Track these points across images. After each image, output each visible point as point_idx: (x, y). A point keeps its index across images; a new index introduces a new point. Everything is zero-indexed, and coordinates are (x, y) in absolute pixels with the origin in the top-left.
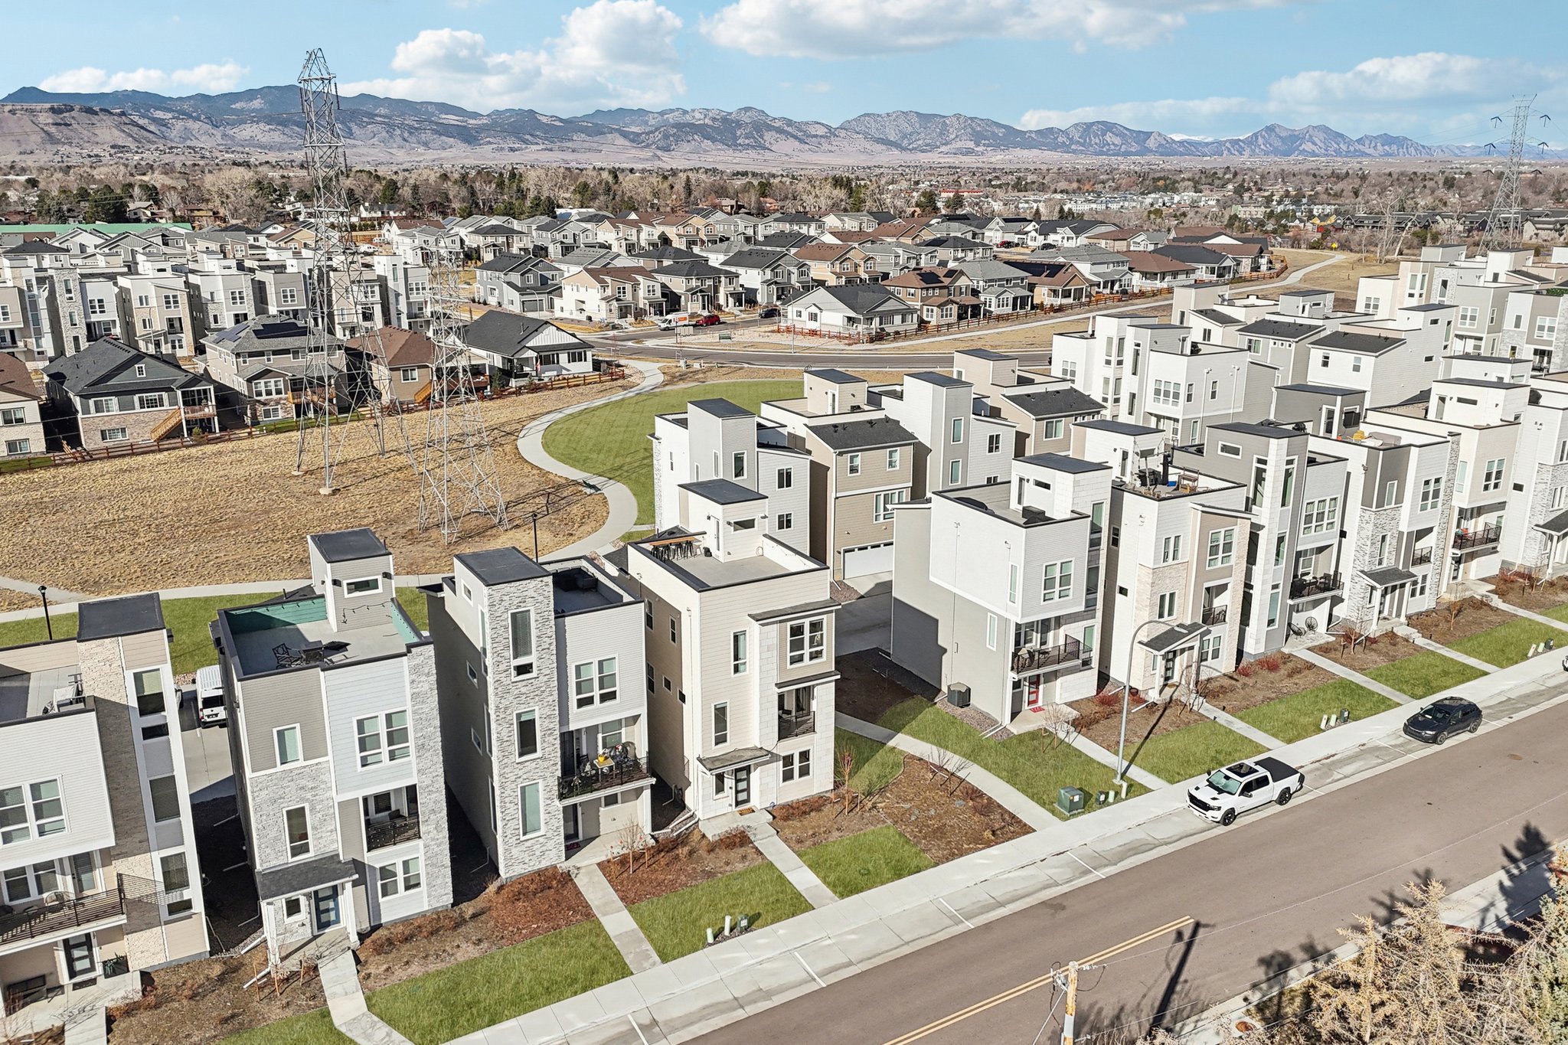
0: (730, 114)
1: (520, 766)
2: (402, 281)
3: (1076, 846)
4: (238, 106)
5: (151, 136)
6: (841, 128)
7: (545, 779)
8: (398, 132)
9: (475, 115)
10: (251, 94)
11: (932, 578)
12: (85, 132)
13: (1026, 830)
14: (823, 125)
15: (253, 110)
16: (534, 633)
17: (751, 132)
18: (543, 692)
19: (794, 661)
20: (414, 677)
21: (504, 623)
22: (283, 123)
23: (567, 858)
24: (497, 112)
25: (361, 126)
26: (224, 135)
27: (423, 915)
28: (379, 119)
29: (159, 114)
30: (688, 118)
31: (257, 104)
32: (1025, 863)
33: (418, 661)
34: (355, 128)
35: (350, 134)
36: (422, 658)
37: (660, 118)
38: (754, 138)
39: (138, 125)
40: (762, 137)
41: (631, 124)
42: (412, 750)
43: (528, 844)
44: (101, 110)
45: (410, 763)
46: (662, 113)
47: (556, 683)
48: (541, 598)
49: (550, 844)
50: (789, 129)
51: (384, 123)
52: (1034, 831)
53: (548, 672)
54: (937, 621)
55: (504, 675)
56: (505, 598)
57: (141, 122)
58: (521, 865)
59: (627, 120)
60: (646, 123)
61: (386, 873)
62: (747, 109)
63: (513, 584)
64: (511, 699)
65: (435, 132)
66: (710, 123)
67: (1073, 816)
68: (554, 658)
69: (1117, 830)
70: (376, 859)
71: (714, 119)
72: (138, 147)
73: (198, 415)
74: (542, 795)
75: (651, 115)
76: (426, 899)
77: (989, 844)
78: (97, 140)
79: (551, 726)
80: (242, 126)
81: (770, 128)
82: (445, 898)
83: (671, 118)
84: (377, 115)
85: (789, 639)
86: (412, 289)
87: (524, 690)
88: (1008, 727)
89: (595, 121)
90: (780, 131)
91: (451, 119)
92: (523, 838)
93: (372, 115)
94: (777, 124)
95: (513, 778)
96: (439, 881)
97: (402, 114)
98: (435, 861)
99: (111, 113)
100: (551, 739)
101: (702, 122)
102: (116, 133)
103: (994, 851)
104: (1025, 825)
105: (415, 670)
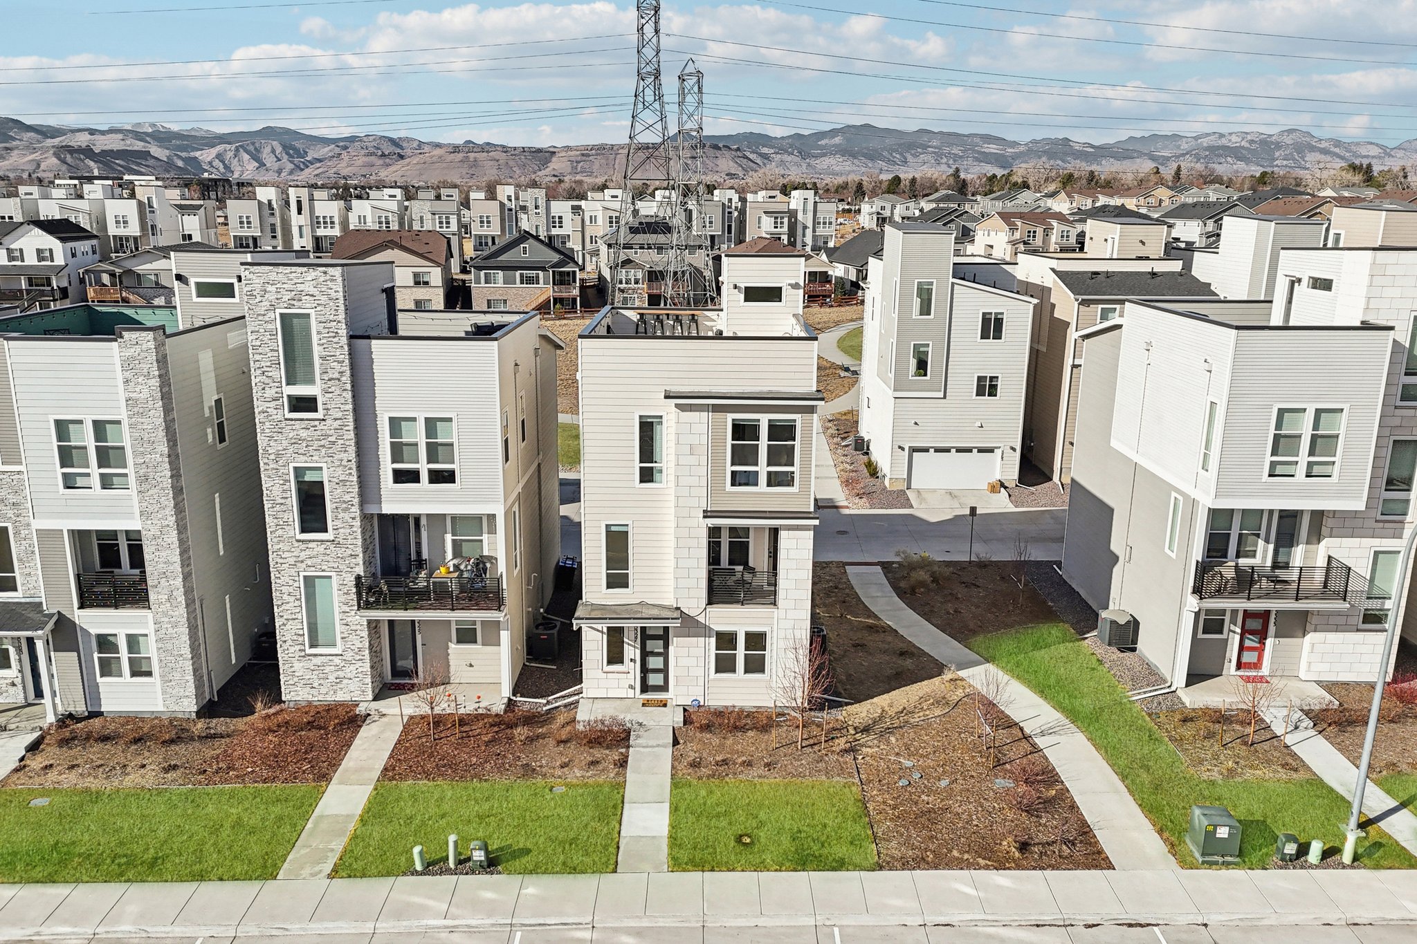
0: (1271, 136)
1: (303, 546)
2: (810, 215)
3: (1183, 920)
4: (823, 142)
5: (755, 166)
6: (1398, 148)
7: (339, 572)
8: (945, 160)
9: (1014, 144)
10: (833, 133)
11: (1114, 443)
12: (711, 164)
13: (1096, 859)
14: (1377, 145)
15: (833, 146)
16: (317, 351)
17: (1291, 154)
18: (333, 443)
19: (736, 479)
20: (128, 375)
21: (270, 326)
22: (854, 155)
23: (376, 699)
24: (1034, 142)
25: (915, 156)
26: (809, 165)
27: (156, 716)
28: (930, 149)
29: (765, 150)
30: (1224, 141)
31: (837, 140)
32: (1047, 918)
33: (130, 352)
34: (909, 158)
35: (905, 162)
36: (138, 349)
37: (1193, 143)
38: (1294, 159)
39: (747, 158)
40: (1303, 158)
41: (1162, 149)
42: (132, 480)
43: (318, 660)
44: (724, 146)
45: (130, 498)
46: (1196, 138)
47: (352, 435)
48: (324, 299)
49: (350, 670)
50: (1337, 150)
51: (934, 153)
52: (1110, 867)
53: (339, 415)
54: (1112, 510)
55: (273, 404)
56: (269, 288)
57: (751, 156)
58: (308, 689)
59: (1159, 145)
60: (1179, 147)
61: (105, 643)
62: (1290, 131)
63: (281, 269)
64: (285, 443)
65: (977, 159)
66: (1247, 145)
67: (1211, 864)
68: (349, 395)
69: (1293, 919)
70: (95, 621)
71: (1252, 142)
72: (744, 175)
73: (564, 295)
74: (337, 597)
75: (1184, 140)
76: (160, 697)
77: (1001, 864)
78: (718, 169)
79: (347, 498)
80: (822, 159)
81: (1313, 149)
82: (186, 702)
83: (1205, 142)
84: (929, 147)
85: (729, 442)
86: (819, 223)
87: (304, 434)
88: (1179, 693)
89: (1126, 147)
90: (1325, 152)
91: (992, 148)
92: (309, 651)
93: (925, 147)
94: (1323, 145)
95: (292, 561)
96: (177, 676)
97: (951, 145)
98: (169, 646)
99: (730, 148)
100: (347, 516)
101: (1238, 145)
102: (731, 163)
103: (1003, 879)
104: (1100, 852)
105: (128, 364)
